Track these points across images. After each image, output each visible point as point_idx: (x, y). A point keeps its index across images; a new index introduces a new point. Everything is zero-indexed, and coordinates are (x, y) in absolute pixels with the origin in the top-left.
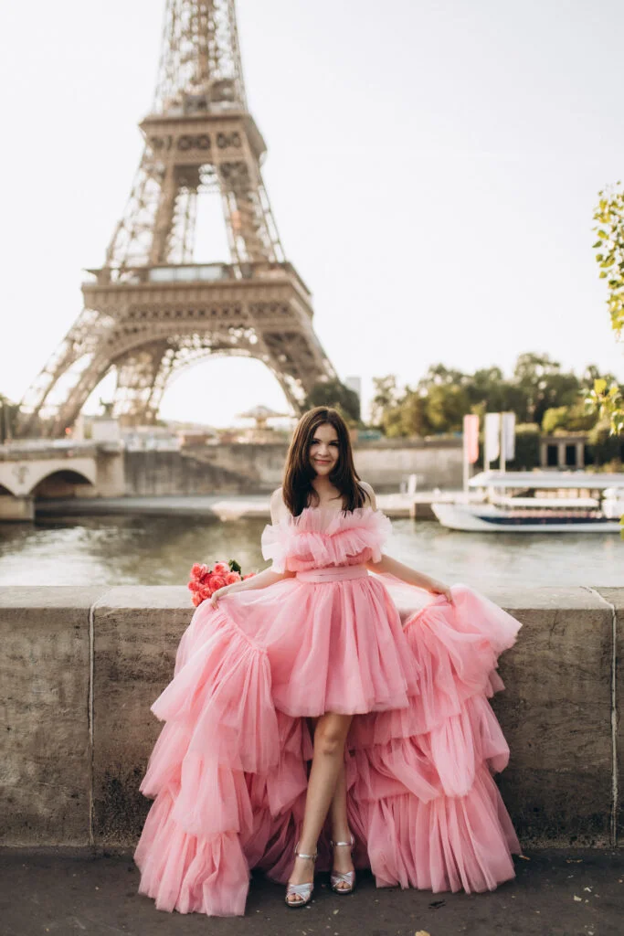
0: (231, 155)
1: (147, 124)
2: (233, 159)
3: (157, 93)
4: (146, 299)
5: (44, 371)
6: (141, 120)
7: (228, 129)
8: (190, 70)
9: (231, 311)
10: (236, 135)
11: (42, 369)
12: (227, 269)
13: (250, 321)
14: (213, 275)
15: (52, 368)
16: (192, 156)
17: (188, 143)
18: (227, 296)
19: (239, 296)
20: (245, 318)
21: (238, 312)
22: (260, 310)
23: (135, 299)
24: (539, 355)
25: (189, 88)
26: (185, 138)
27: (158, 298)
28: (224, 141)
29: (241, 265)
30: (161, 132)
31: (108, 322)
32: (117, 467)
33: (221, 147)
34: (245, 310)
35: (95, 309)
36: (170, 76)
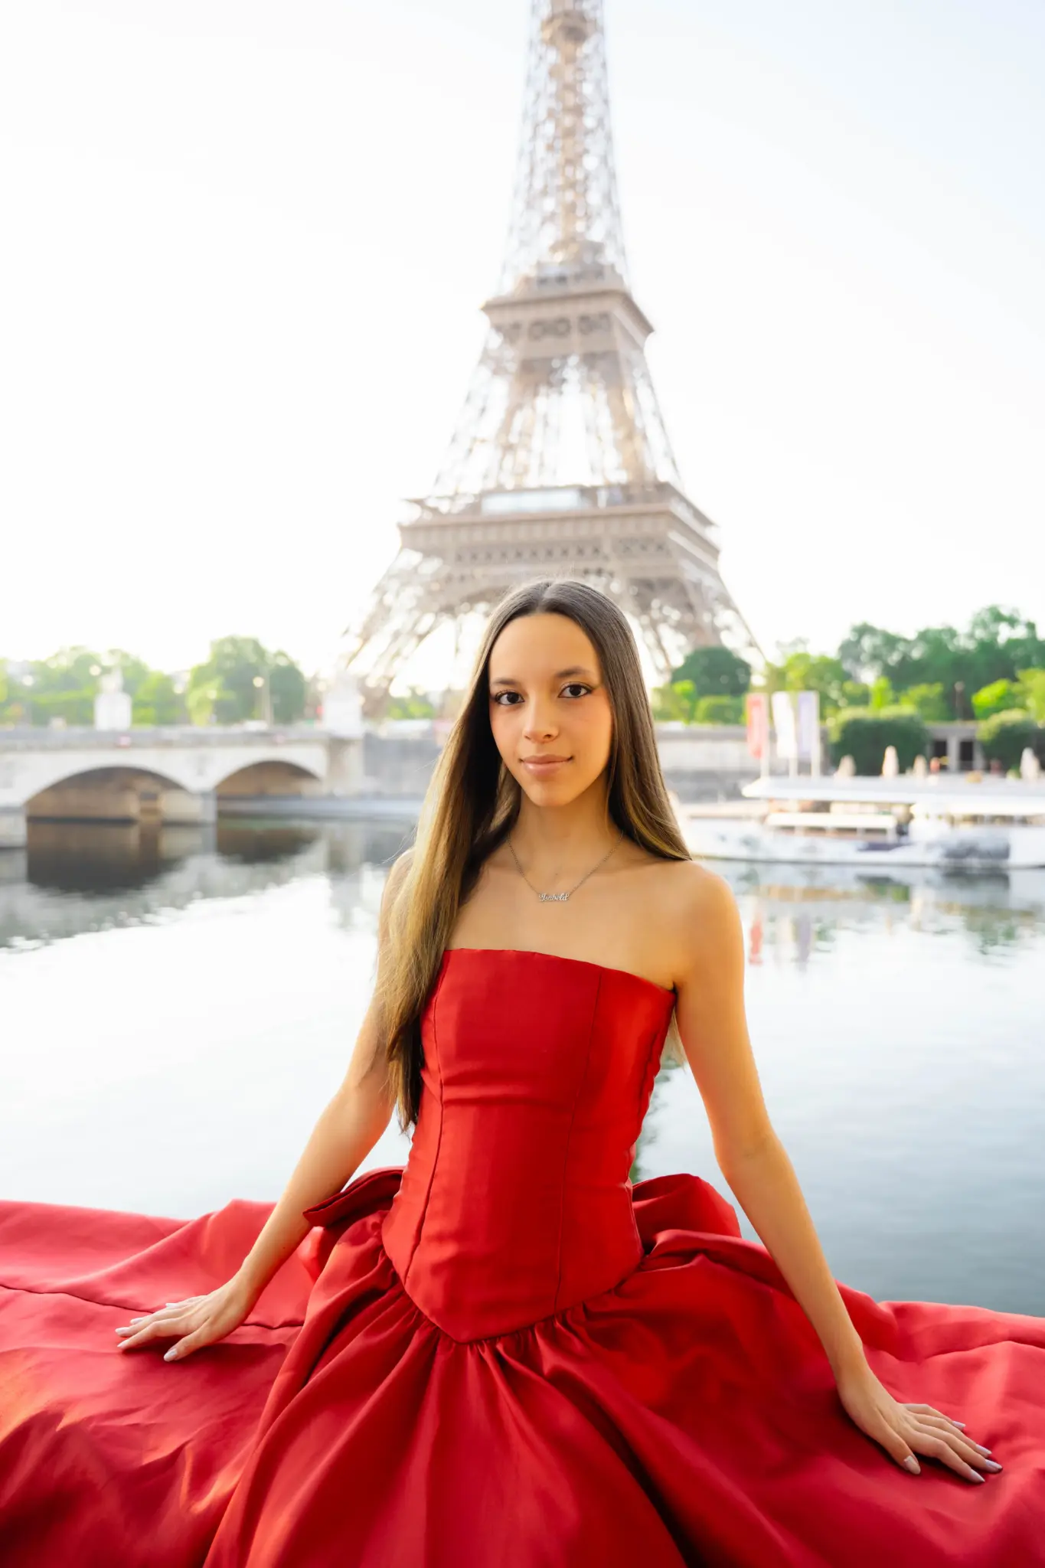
0: (596, 342)
1: (490, 308)
2: (598, 348)
3: (504, 268)
4: (478, 536)
5: (346, 632)
6: (482, 304)
7: (593, 308)
8: (551, 234)
9: (588, 551)
10: (605, 316)
11: (344, 630)
12: (588, 493)
13: (611, 565)
14: (568, 501)
15: (357, 628)
16: (548, 345)
17: (542, 329)
18: (584, 530)
19: (599, 528)
20: (606, 558)
21: (596, 551)
22: (625, 547)
23: (464, 536)
24: (1005, 612)
25: (546, 258)
26: (537, 323)
27: (492, 536)
28: (588, 324)
29: (609, 487)
30: (508, 317)
31: (432, 566)
32: (354, 758)
33: (583, 332)
34: (606, 548)
35: (416, 549)
36: (523, 243)
